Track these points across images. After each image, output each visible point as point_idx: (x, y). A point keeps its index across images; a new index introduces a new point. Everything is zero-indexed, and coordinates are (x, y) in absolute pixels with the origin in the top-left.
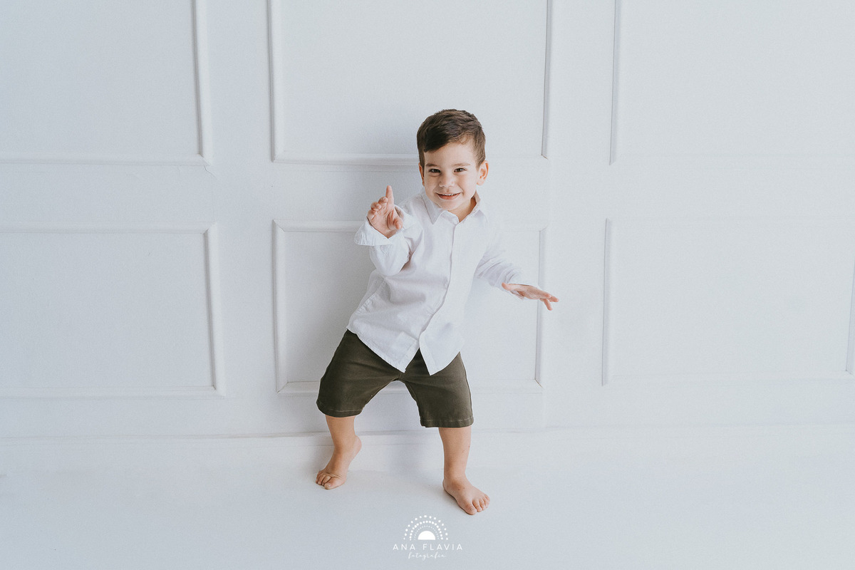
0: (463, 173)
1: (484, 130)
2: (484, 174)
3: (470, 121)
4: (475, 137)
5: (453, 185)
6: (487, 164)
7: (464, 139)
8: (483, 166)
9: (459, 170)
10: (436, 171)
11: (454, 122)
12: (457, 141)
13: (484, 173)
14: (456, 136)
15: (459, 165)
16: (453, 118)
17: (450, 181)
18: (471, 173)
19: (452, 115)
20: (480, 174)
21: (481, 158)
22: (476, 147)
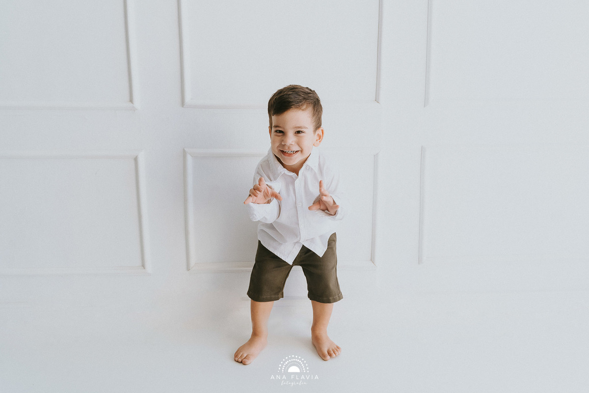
0: (301, 135)
1: (322, 103)
2: (320, 139)
3: (310, 93)
4: (314, 107)
5: (293, 143)
6: (322, 130)
7: (304, 107)
8: (319, 132)
9: (299, 132)
10: (281, 132)
11: (297, 93)
12: (298, 107)
13: (320, 137)
14: (298, 105)
15: (299, 127)
16: (297, 90)
17: (291, 140)
18: (309, 135)
19: (297, 88)
20: (316, 137)
21: (318, 126)
22: (314, 115)
